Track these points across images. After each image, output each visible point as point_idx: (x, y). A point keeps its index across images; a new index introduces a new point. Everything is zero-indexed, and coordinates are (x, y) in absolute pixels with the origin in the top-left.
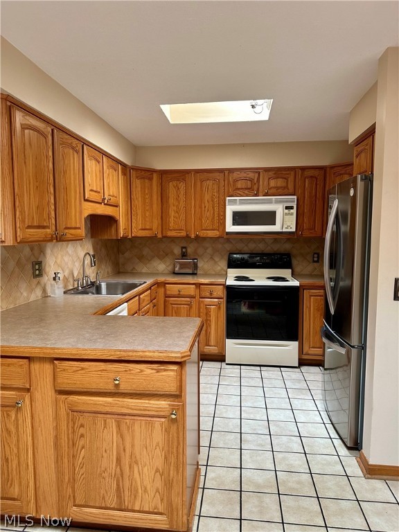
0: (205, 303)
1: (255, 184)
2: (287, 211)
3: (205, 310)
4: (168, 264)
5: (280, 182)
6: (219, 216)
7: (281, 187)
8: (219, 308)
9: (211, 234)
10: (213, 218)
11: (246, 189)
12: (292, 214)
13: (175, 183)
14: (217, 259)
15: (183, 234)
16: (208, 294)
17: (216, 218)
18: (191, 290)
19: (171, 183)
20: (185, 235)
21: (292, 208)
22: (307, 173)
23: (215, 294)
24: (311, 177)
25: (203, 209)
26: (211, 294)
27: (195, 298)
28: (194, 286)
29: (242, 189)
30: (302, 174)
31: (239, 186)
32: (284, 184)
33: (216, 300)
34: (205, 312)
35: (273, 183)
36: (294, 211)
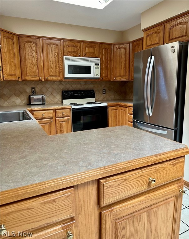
0: (60, 121)
1: (79, 50)
2: (96, 66)
3: (60, 125)
4: (23, 99)
5: (91, 50)
6: (59, 68)
7: (92, 53)
8: (68, 122)
9: (55, 78)
10: (56, 68)
11: (74, 52)
12: (98, 68)
13: (29, 44)
14: (55, 95)
15: (37, 78)
16: (61, 115)
17: (58, 69)
18: (50, 114)
19: (26, 44)
20: (39, 79)
21: (98, 65)
22: (104, 46)
23: (65, 115)
24: (105, 48)
25: (49, 62)
26: (63, 115)
27: (52, 118)
28: (52, 111)
29: (72, 52)
30: (101, 46)
31: (70, 50)
32: (93, 52)
33: (66, 118)
34: (60, 126)
35: (87, 50)
36: (99, 66)
